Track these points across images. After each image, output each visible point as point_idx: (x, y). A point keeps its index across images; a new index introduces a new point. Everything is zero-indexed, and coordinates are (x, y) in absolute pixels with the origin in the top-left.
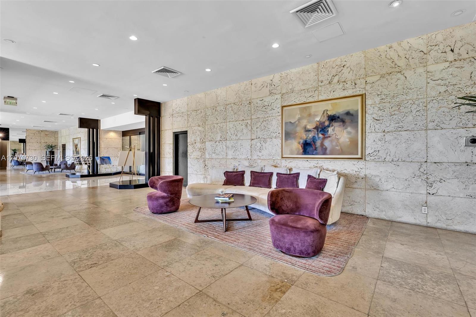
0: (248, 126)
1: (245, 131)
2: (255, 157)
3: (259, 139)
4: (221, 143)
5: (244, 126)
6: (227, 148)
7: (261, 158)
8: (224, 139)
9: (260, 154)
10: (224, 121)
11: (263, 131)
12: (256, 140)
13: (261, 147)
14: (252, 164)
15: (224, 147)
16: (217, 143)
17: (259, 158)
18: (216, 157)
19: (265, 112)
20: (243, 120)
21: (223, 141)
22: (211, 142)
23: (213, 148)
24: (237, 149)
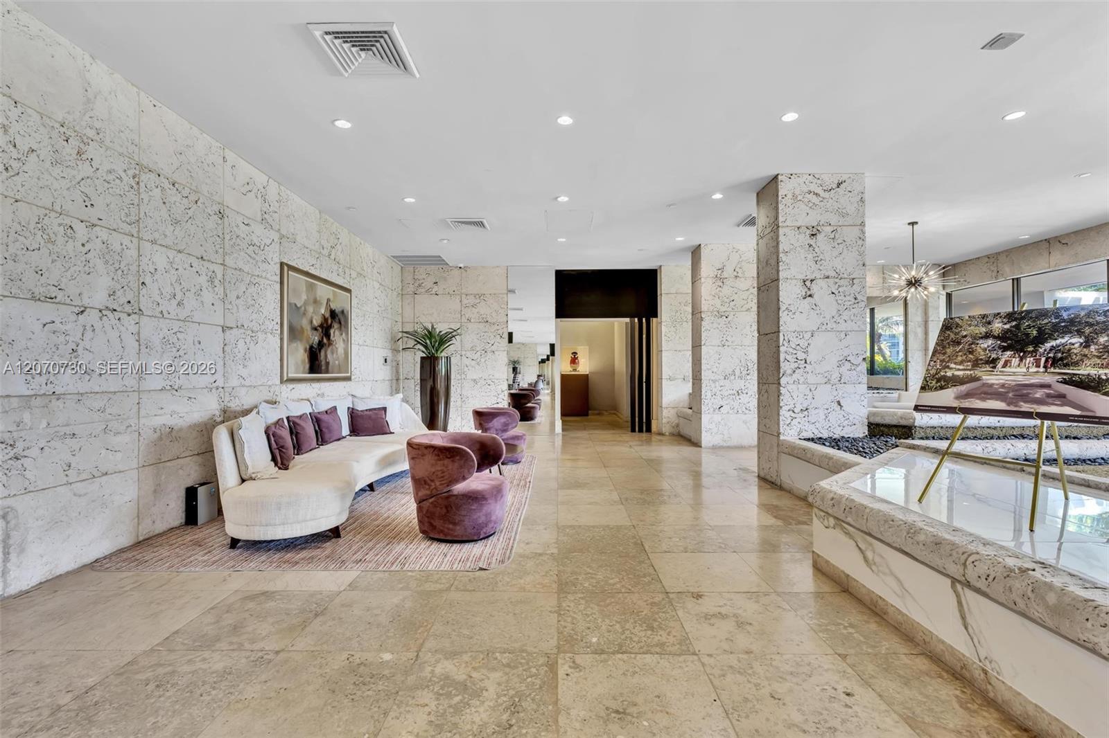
0: (217, 282)
1: (208, 296)
2: (234, 382)
3: (242, 331)
4: (114, 322)
5: (203, 280)
6: (143, 347)
7: (247, 383)
8: (128, 308)
9: (244, 372)
10: (127, 228)
11: (250, 311)
12: (235, 331)
13: (247, 353)
14: (226, 403)
15: (131, 342)
16: (92, 317)
17: (243, 382)
18: (83, 387)
19: (254, 262)
20: (202, 258)
21: (123, 316)
22: (48, 306)
23: (62, 338)
24: (181, 353)
